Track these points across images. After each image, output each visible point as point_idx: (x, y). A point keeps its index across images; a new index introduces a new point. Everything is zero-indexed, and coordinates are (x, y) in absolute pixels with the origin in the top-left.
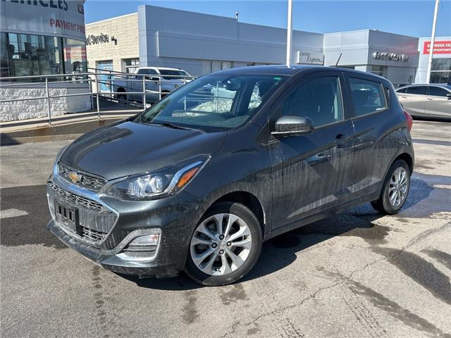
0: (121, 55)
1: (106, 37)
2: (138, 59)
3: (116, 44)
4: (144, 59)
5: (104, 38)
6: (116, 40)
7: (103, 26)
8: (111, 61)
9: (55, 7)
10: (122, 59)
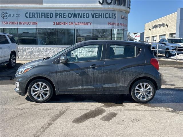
0: (169, 32)
1: (164, 24)
2: (175, 33)
3: (168, 27)
4: (178, 34)
5: (163, 25)
6: (168, 25)
7: (164, 20)
8: (165, 35)
9: (110, 18)
10: (169, 34)
